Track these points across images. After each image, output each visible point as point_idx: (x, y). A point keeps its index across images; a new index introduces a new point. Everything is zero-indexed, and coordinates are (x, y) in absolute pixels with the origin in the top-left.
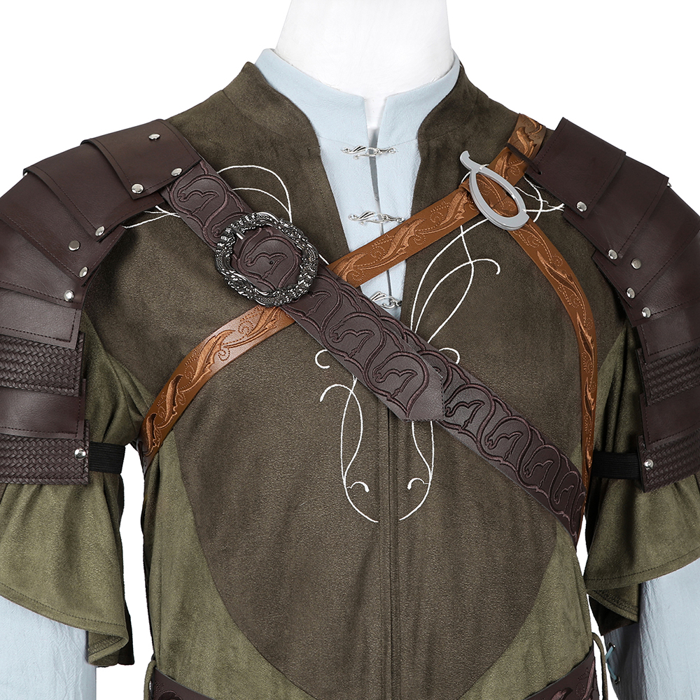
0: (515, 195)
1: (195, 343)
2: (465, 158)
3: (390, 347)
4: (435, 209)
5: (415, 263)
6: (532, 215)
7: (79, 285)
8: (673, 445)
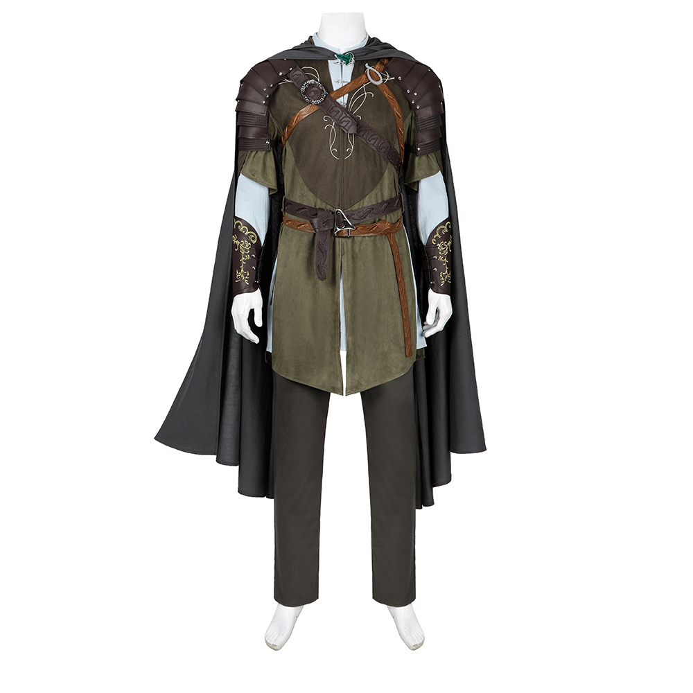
0: (380, 75)
1: (295, 115)
2: (367, 65)
3: (344, 115)
4: (357, 80)
5: (350, 94)
6: (384, 81)
7: (266, 99)
8: (427, 144)
